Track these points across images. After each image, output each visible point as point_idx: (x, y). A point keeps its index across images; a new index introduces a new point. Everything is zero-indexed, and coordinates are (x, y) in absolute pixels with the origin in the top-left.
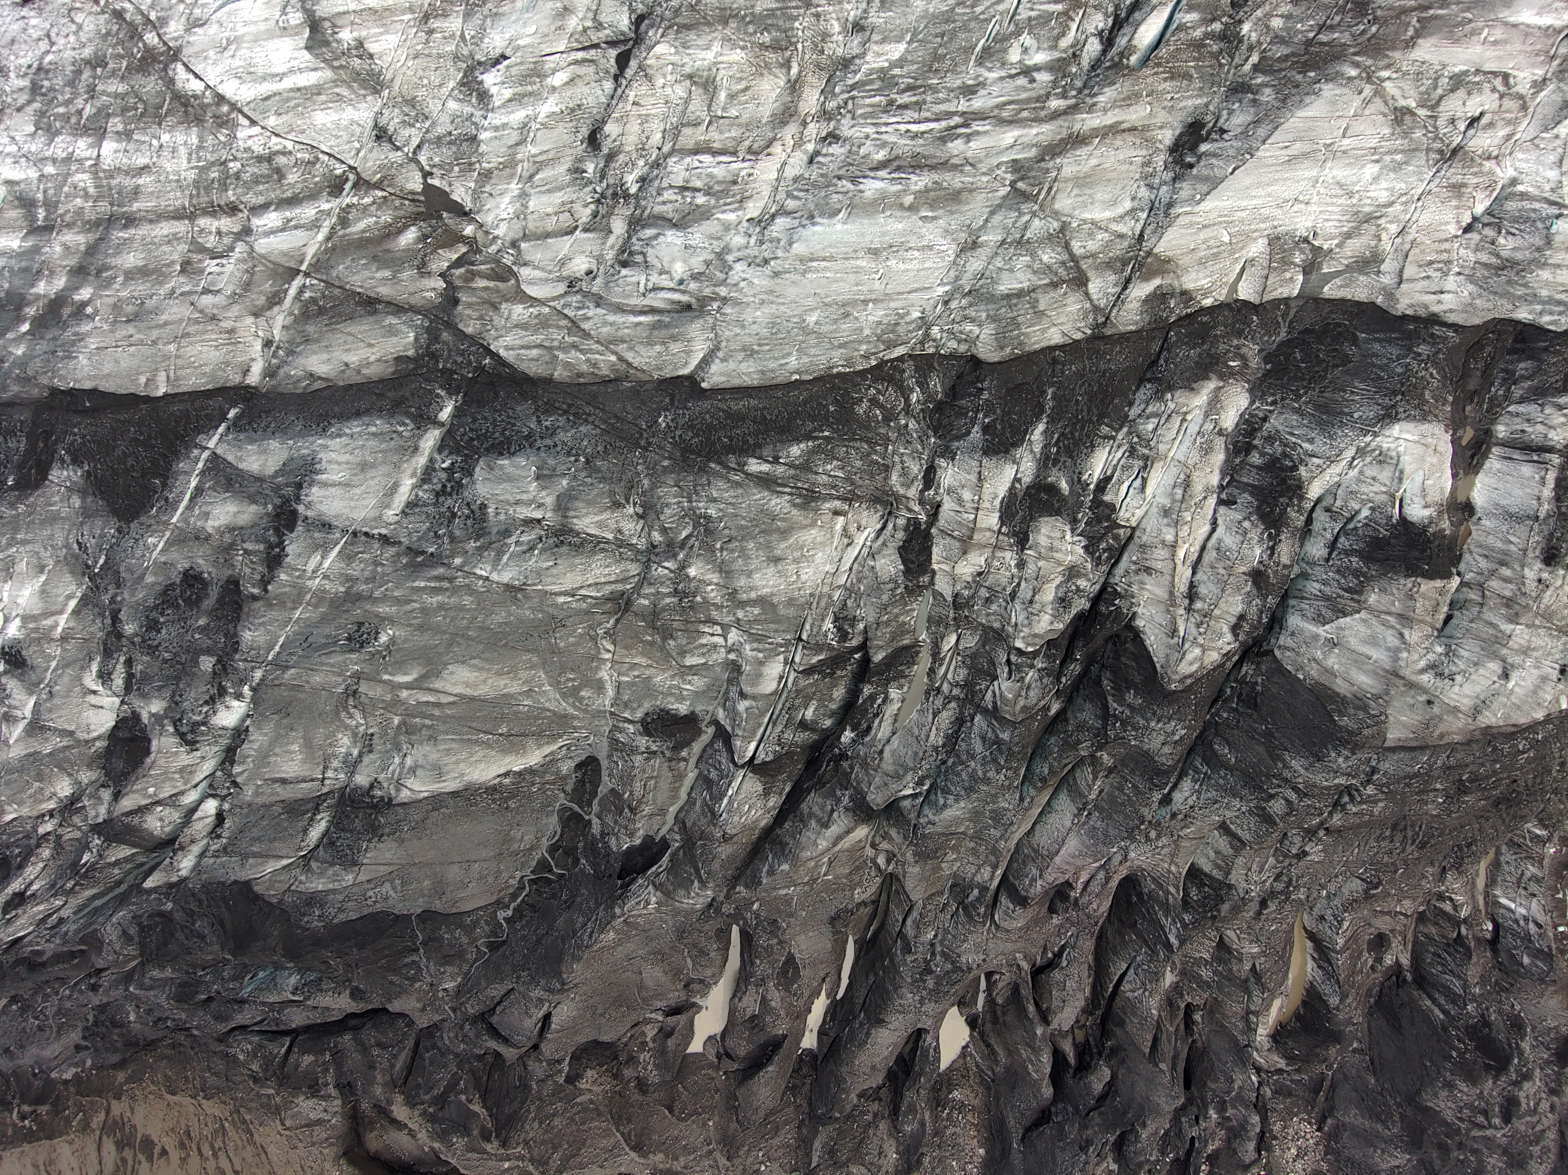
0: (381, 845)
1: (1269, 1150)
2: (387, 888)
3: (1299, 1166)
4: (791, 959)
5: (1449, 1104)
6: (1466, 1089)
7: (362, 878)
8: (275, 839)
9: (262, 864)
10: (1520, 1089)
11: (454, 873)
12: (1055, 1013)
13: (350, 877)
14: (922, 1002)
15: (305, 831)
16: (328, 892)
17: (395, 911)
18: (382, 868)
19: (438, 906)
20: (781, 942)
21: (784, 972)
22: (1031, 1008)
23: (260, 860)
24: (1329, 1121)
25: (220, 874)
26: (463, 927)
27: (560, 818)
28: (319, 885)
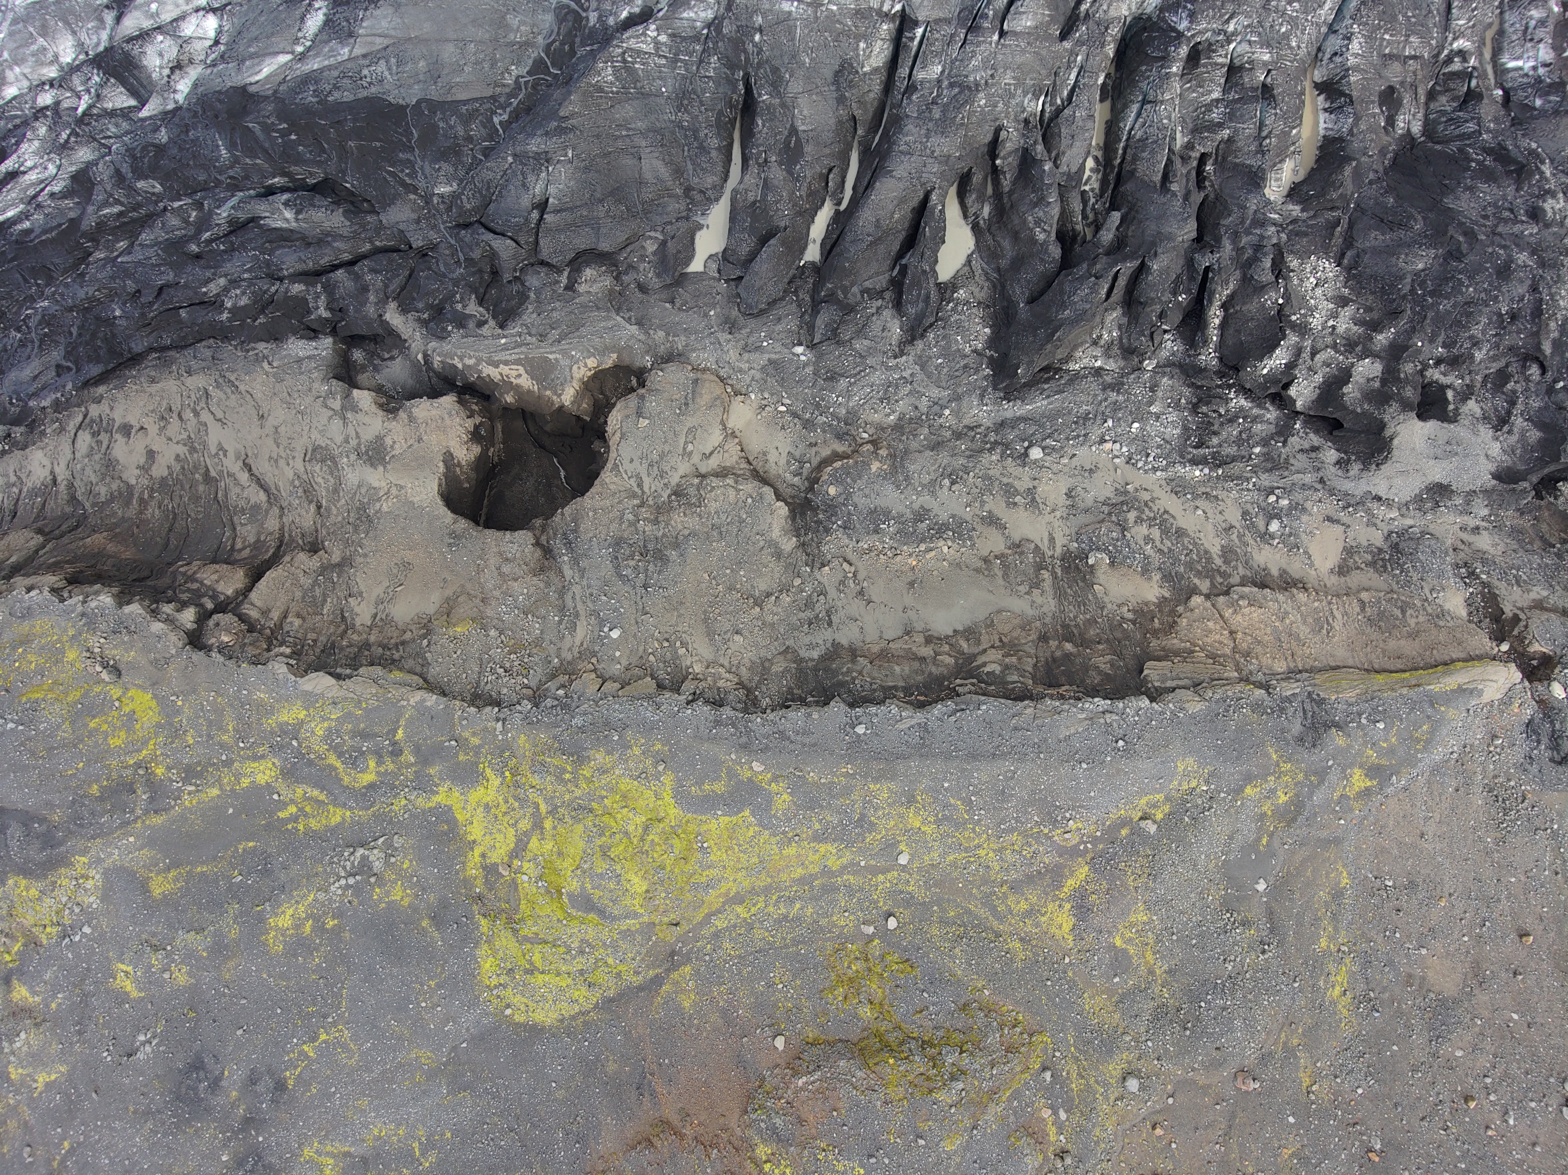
0: (378, 12)
1: (1287, 279)
2: (381, 67)
3: (1319, 292)
4: (794, 131)
5: (1472, 205)
6: (1488, 190)
7: (358, 51)
8: (273, 34)
9: (259, 64)
10: (1544, 201)
11: (449, 53)
12: (1064, 153)
13: (346, 50)
14: (928, 137)
15: (302, 19)
16: (321, 70)
17: (390, 99)
18: (378, 40)
19: (434, 93)
20: (783, 105)
21: (787, 143)
22: (1040, 148)
23: (256, 61)
24: (1349, 254)
25: (217, 84)
26: (460, 116)
27: (557, 16)
28: (314, 64)
